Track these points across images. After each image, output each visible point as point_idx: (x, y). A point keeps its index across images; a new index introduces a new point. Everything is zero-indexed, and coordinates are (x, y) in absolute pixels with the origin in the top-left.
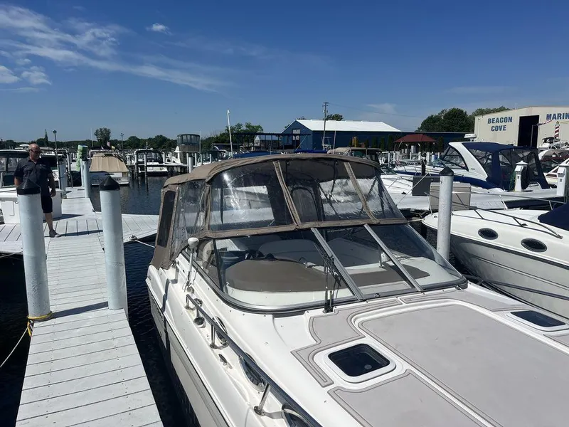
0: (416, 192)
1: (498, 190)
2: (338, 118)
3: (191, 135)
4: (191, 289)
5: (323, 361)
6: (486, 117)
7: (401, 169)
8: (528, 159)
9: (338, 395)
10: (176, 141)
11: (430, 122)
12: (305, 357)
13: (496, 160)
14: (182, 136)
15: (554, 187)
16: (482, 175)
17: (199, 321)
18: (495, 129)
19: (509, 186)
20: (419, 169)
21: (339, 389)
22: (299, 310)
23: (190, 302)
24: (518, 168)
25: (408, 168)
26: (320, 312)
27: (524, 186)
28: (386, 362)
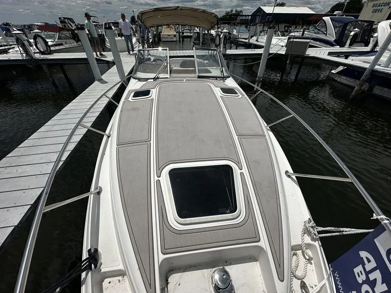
2: (282, 5)
7: (292, 34)
13: (344, 29)
16: (333, 38)
20: (301, 33)
25: (296, 34)
28: (148, 95)
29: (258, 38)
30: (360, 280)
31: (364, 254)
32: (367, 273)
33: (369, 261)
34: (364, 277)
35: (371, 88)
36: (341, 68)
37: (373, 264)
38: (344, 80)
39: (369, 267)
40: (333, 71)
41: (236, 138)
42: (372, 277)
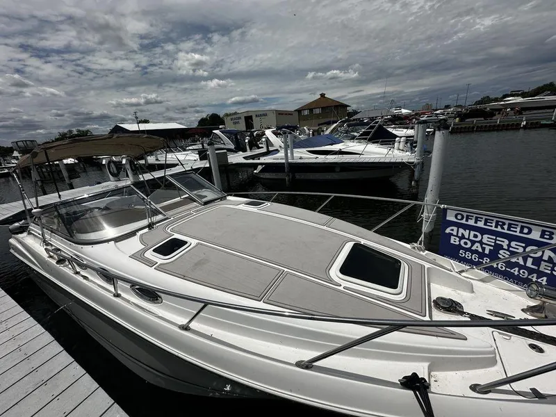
0: (201, 159)
1: (241, 153)
2: (146, 122)
3: (26, 141)
4: (47, 244)
5: (150, 254)
6: (229, 118)
7: (190, 148)
8: (250, 136)
9: (161, 268)
10: (12, 147)
11: (202, 121)
12: (139, 257)
13: (236, 138)
14: (17, 142)
15: (262, 147)
16: (232, 147)
17: (60, 261)
18: (235, 123)
19: (245, 150)
20: (200, 146)
21: (161, 264)
22: (133, 234)
23: (51, 253)
24: (247, 141)
25: (194, 147)
26: (146, 230)
27: (251, 149)
28: (185, 243)
29: (156, 157)
30: (457, 243)
31: (448, 231)
32: (457, 236)
33: (452, 230)
34: (458, 239)
35: (294, 177)
36: (260, 168)
37: (455, 229)
38: (267, 175)
39: (455, 233)
40: (255, 171)
41: (325, 228)
42: (460, 235)
